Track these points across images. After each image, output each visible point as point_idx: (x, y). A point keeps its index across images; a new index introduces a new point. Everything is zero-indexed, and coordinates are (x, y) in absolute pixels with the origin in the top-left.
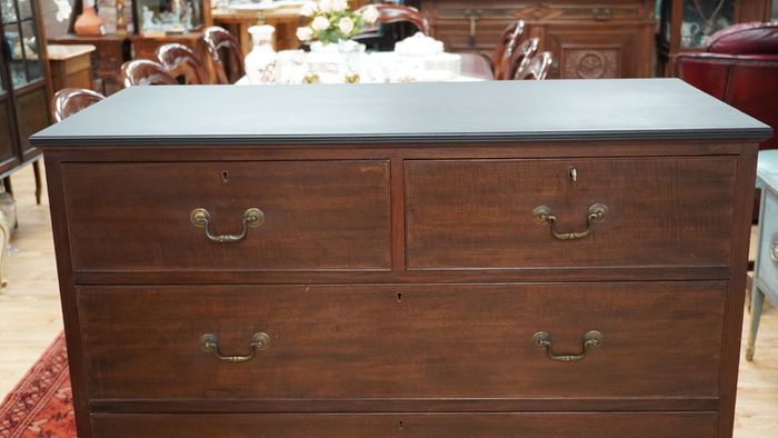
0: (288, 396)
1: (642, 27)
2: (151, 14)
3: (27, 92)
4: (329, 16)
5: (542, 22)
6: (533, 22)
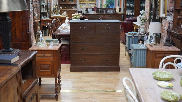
2: (43, 16)
4: (76, 16)
5: (105, 18)
6: (103, 18)
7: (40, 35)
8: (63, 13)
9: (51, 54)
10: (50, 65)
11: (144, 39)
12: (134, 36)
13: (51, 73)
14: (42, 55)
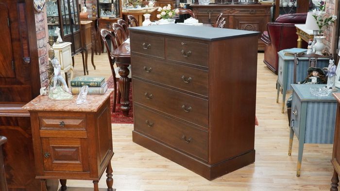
1: (266, 16)
2: (103, 11)
3: (77, 33)
4: (165, 11)
5: (233, 14)
6: (230, 14)
7: (55, 69)
8: (148, 4)
9: (80, 121)
10: (78, 147)
11: (326, 73)
12: (299, 58)
13: (83, 167)
14: (57, 122)
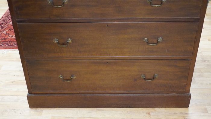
0: (74, 18)
